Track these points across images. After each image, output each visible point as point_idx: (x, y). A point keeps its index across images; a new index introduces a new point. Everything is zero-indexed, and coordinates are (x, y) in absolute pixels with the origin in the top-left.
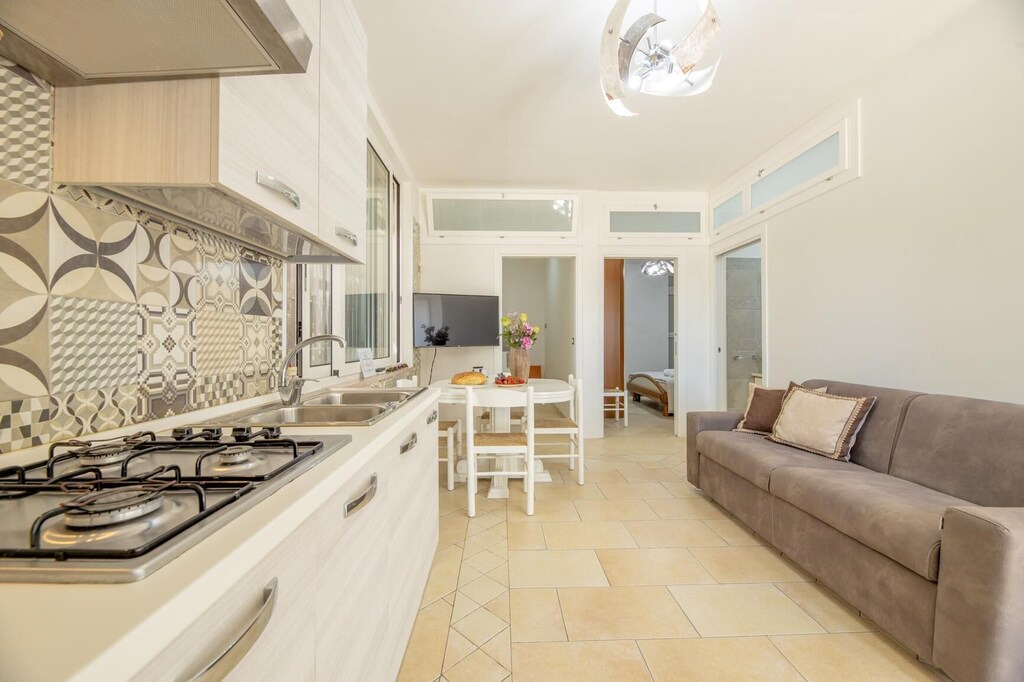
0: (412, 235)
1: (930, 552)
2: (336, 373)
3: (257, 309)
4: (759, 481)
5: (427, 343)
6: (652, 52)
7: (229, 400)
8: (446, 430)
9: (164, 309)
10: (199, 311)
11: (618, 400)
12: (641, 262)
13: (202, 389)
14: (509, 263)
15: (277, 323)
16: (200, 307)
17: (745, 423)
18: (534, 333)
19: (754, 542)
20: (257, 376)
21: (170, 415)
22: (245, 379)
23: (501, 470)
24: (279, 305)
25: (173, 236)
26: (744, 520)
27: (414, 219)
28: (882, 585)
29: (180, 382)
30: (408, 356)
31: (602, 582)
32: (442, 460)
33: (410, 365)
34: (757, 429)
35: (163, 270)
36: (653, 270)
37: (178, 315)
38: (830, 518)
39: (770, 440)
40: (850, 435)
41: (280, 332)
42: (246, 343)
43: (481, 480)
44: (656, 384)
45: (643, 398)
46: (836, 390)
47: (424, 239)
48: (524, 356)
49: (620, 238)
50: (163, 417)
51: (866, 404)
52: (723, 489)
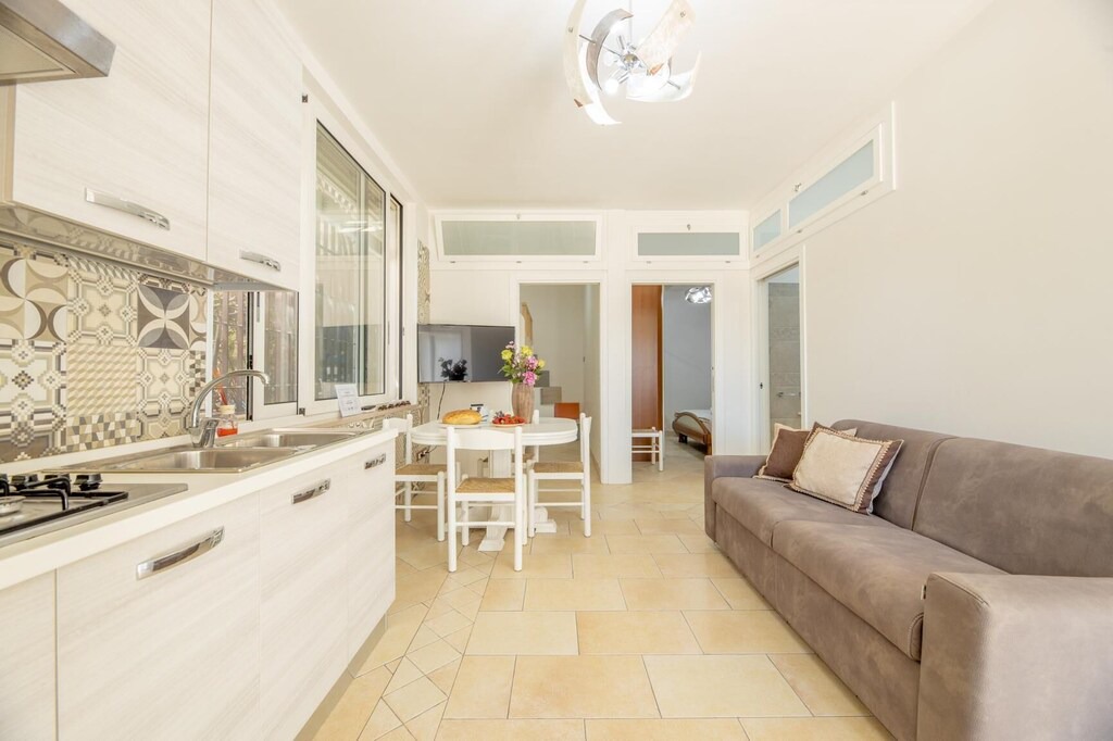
0: (416, 260)
1: (912, 625)
2: (302, 412)
3: (165, 340)
4: (763, 535)
5: (443, 379)
6: (625, 52)
7: (118, 442)
8: (436, 474)
9: (14, 342)
10: (71, 344)
11: (654, 441)
12: (683, 289)
13: (76, 430)
14: (527, 290)
15: (198, 357)
16: (72, 339)
17: (766, 469)
18: (538, 367)
19: (762, 606)
20: (164, 414)
21: (23, 459)
22: (144, 419)
23: (496, 519)
24: (201, 337)
25: (31, 262)
26: (752, 579)
27: (420, 242)
28: (871, 662)
29: (37, 423)
30: (412, 393)
31: (572, 650)
32: (398, 507)
33: (414, 402)
34: (779, 476)
35: (15, 299)
36: (697, 297)
37: (38, 348)
38: (823, 580)
39: (789, 488)
40: (873, 484)
41: (202, 366)
42: (148, 379)
43: (472, 530)
44: (700, 423)
45: (689, 439)
46: (866, 432)
47: (433, 264)
48: (526, 392)
49: (649, 262)
50: (12, 461)
51: (892, 449)
52: (735, 544)
